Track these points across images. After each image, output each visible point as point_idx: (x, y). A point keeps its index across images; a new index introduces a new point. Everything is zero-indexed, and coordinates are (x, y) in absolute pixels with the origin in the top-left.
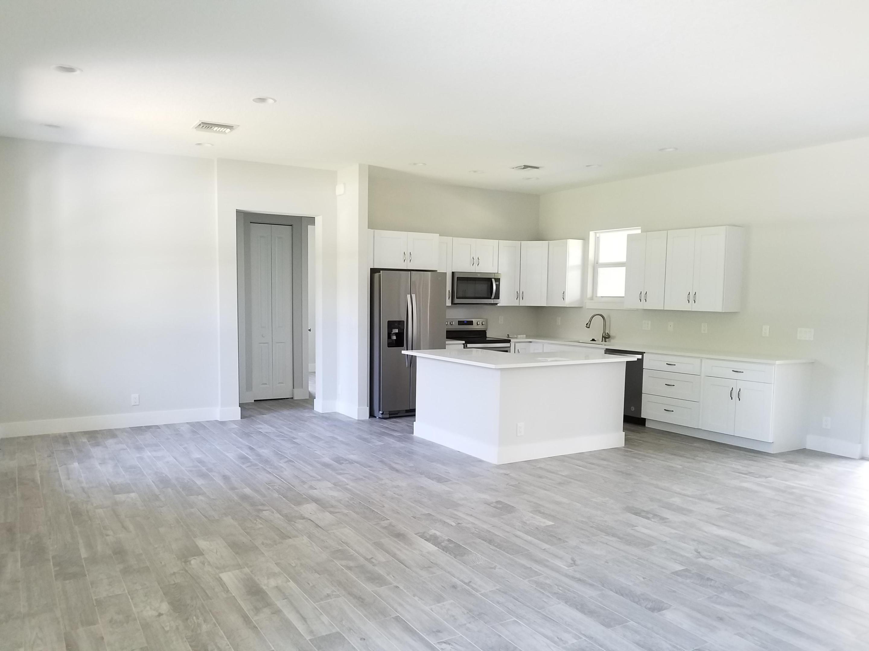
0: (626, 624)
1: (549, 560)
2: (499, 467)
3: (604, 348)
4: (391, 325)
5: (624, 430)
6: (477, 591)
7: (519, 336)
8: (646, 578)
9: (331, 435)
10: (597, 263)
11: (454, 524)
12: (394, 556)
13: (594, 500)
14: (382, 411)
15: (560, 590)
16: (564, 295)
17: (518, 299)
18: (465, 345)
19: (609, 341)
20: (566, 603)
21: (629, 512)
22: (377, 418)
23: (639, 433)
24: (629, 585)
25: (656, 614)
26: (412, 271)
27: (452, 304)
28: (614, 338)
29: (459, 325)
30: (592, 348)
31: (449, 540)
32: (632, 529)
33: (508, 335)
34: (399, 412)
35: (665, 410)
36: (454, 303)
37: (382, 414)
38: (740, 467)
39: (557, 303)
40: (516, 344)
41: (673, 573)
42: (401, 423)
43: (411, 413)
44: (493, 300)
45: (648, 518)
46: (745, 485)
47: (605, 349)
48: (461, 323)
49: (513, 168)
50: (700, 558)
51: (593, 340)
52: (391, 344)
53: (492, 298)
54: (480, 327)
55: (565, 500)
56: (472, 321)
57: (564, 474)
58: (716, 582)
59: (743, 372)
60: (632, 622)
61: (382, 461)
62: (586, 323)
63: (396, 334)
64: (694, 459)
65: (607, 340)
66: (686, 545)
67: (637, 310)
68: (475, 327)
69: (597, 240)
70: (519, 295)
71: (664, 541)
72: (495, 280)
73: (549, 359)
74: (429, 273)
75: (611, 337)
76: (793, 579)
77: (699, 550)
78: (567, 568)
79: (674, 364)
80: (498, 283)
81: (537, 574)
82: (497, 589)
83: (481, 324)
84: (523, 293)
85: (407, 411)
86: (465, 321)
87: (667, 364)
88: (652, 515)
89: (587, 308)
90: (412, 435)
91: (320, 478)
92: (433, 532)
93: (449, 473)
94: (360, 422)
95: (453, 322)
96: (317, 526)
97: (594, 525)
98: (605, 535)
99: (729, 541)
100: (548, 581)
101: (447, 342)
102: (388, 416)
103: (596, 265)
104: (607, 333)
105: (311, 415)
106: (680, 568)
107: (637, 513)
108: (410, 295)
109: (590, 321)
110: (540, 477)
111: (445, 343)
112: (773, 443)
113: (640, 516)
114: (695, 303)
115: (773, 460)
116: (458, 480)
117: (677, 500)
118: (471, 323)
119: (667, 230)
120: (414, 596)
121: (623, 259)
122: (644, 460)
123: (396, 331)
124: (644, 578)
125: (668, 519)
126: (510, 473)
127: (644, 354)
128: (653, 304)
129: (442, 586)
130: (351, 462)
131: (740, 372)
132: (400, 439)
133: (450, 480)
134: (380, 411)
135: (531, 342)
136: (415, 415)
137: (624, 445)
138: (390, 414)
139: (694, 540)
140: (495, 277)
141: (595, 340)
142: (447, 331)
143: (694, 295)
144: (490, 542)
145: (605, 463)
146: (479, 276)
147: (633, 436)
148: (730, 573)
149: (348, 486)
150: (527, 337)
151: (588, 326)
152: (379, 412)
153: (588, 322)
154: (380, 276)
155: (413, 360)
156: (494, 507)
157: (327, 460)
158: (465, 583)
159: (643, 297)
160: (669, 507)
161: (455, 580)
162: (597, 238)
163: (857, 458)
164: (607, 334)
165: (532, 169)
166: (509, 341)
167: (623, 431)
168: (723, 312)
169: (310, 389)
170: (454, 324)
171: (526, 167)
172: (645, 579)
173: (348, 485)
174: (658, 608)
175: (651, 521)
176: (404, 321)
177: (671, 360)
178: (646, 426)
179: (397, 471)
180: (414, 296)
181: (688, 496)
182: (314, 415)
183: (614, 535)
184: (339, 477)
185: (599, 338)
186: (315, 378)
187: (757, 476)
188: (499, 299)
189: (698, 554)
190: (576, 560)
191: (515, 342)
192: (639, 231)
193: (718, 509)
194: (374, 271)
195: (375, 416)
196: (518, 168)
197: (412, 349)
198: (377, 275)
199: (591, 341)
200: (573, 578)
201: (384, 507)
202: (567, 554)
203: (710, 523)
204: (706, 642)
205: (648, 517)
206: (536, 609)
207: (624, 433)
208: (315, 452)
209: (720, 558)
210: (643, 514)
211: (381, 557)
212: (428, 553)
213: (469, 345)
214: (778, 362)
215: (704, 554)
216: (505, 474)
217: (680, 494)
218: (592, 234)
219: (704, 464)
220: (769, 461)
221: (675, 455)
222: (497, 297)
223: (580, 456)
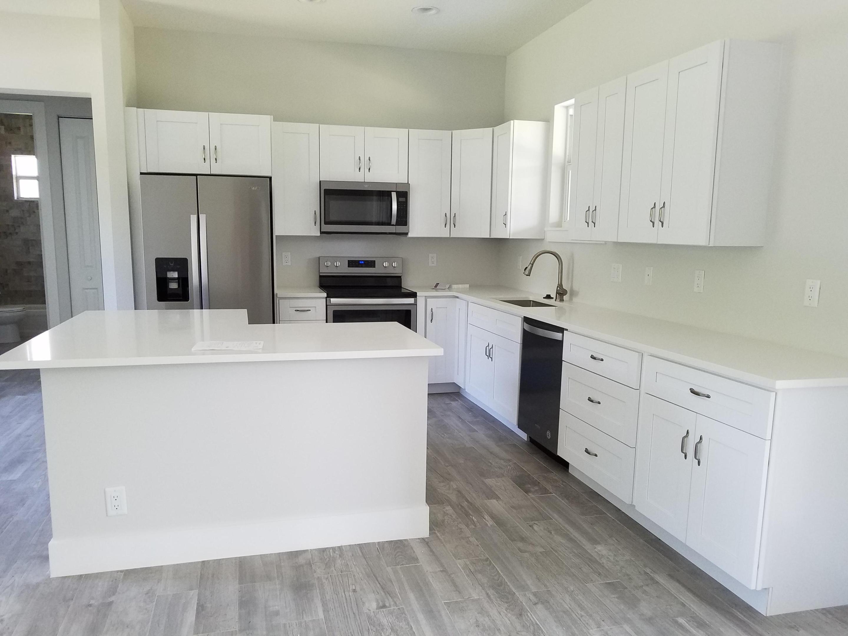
4: (163, 264)
7: (454, 286)
10: (569, 162)
16: (507, 218)
17: (448, 225)
18: (327, 299)
19: (569, 300)
26: (199, 176)
27: (320, 233)
29: (350, 266)
33: (437, 284)
35: (586, 449)
36: (327, 231)
40: (429, 300)
44: (396, 227)
48: (352, 263)
51: (548, 297)
52: (165, 295)
53: (394, 224)
54: (387, 271)
56: (373, 261)
59: (708, 398)
62: (525, 268)
65: (564, 297)
67: (606, 243)
68: (378, 270)
70: (448, 219)
72: (395, 194)
79: (601, 357)
80: (403, 199)
83: (391, 266)
84: (454, 216)
86: (360, 261)
87: (592, 357)
103: (568, 165)
108: (195, 216)
109: (532, 264)
114: (662, 226)
118: (371, 264)
119: (628, 74)
123: (175, 275)
127: (565, 333)
131: (704, 396)
140: (396, 190)
143: (662, 208)
146: (366, 188)
150: (471, 288)
153: (527, 266)
159: (591, 217)
166: (415, 295)
170: (340, 265)
176: (186, 260)
177: (599, 350)
178: (570, 472)
180: (203, 217)
188: (407, 225)
191: (425, 296)
199: (544, 298)
214: (780, 384)
222: (404, 222)
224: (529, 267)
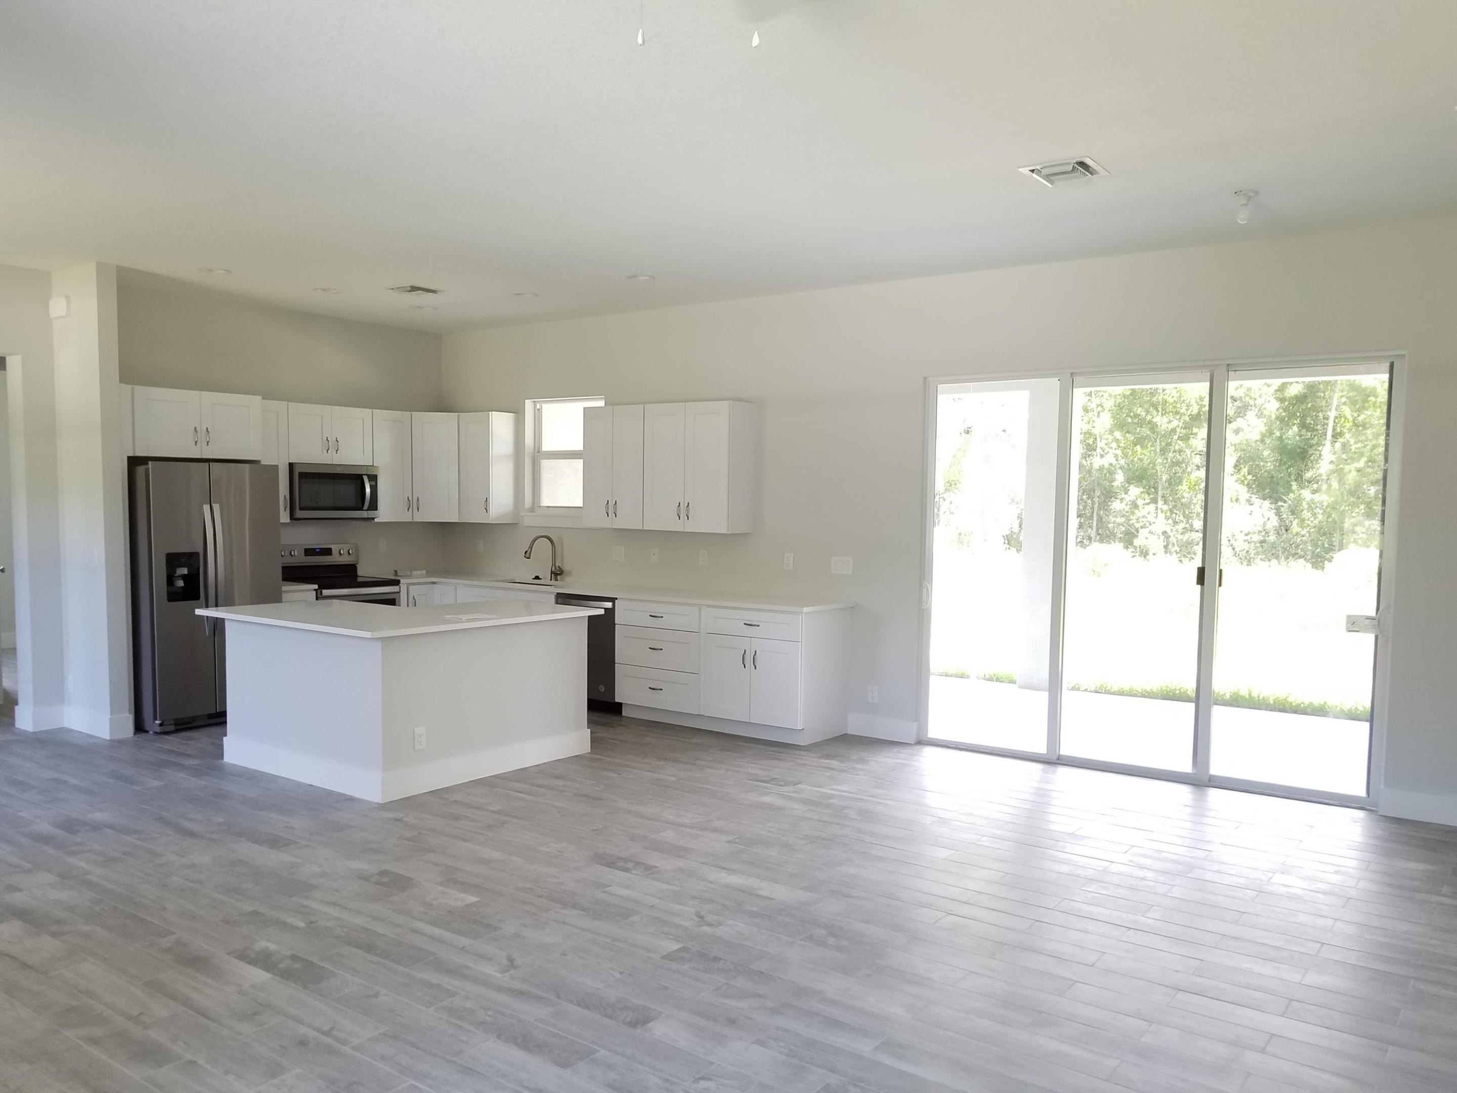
0: (594, 1056)
1: (471, 964)
2: (383, 807)
3: (555, 591)
4: (173, 560)
5: (590, 723)
6: (344, 1042)
7: (415, 573)
8: (624, 973)
9: (52, 775)
10: (539, 452)
11: (302, 924)
12: (186, 1002)
13: (545, 849)
14: (159, 720)
15: (488, 1015)
16: (487, 504)
17: (411, 509)
18: (319, 591)
19: (562, 580)
20: (498, 1037)
21: (597, 864)
22: (151, 732)
23: (613, 727)
24: (598, 989)
25: (639, 1031)
26: (211, 462)
27: (291, 519)
28: (570, 573)
29: (305, 555)
30: (535, 591)
31: (294, 958)
32: (603, 892)
33: (396, 572)
34: (194, 719)
35: (650, 688)
36: (295, 517)
37: (161, 725)
38: (759, 772)
39: (476, 516)
40: (411, 587)
41: (664, 957)
42: (200, 739)
43: (218, 719)
44: (366, 512)
45: (627, 870)
46: (766, 799)
47: (556, 594)
48: (309, 552)
49: (393, 289)
50: (702, 926)
51: (537, 578)
52: (174, 596)
53: (364, 509)
54: (345, 559)
55: (497, 855)
56: (331, 549)
57: (495, 809)
58: (726, 961)
59: (759, 626)
60: (603, 1051)
61: (161, 820)
62: (525, 551)
63: (184, 577)
64: (694, 764)
65: (558, 577)
66: (682, 907)
67: (603, 529)
68: (335, 559)
69: (538, 414)
70: (411, 504)
71: (650, 905)
72: (368, 477)
73: (464, 617)
74: (247, 465)
75: (565, 572)
76: (831, 941)
77: (702, 913)
78: (498, 975)
79: (661, 615)
80: (373, 483)
81: (451, 994)
82: (380, 1034)
83: (347, 553)
84: (418, 500)
85: (210, 716)
86: (318, 549)
87: (650, 616)
88: (633, 864)
89: (525, 525)
90: (221, 761)
91: (28, 866)
92: (262, 944)
93: (293, 828)
94: (115, 744)
95: (294, 551)
96: (24, 966)
97: (544, 893)
98: (563, 908)
99: (744, 892)
100: (469, 1004)
101: (284, 588)
102: (172, 728)
103: (538, 455)
104: (558, 566)
105: (8, 737)
106: (674, 946)
107: (611, 863)
108: (209, 506)
109: (531, 547)
110: (456, 818)
111: (281, 589)
112: (803, 729)
113: (614, 868)
114: (688, 519)
115: (804, 756)
116: (309, 840)
117: (669, 835)
118: (328, 552)
119: (644, 403)
120: (227, 1072)
121: (579, 446)
122: (620, 773)
123: (184, 571)
124: (621, 973)
125: (657, 867)
126: (403, 817)
127: (616, 601)
128: (627, 520)
129: (280, 1046)
130: (96, 827)
131: (755, 625)
132: (197, 772)
133: (295, 842)
134: (157, 720)
135: (434, 583)
136: (225, 722)
137: (589, 751)
138: (176, 724)
139: (694, 898)
140: (368, 473)
141: (540, 577)
142: (283, 568)
143: (687, 507)
144: (369, 948)
145: (560, 783)
146: (339, 470)
147: (604, 733)
148: (745, 943)
149: (89, 877)
150: (429, 574)
151: (528, 555)
152: (154, 722)
153: (527, 550)
154: (147, 471)
155: (218, 626)
156: (376, 883)
157: (44, 827)
158: (324, 1033)
159: (611, 509)
160: (658, 847)
161: (303, 1030)
162: (537, 411)
163: (913, 743)
164: (557, 568)
165: (425, 292)
166: (396, 583)
167: (588, 728)
168: (729, 533)
169: (6, 684)
170: (296, 554)
171: (414, 289)
172: (623, 975)
173: (88, 873)
174: (641, 1020)
175: (632, 874)
176: (198, 554)
177: (656, 609)
178: (623, 714)
179: (192, 835)
180: (216, 507)
181: (685, 826)
182: (16, 738)
183: (575, 906)
184: (73, 861)
185: (545, 574)
186: (16, 659)
187: (782, 783)
188: (377, 510)
189: (700, 919)
190: (514, 959)
191: (407, 583)
192: (601, 403)
193: (728, 842)
194: (134, 462)
195: (148, 729)
196: (401, 289)
197: (217, 606)
198: (140, 470)
199: (533, 579)
200: (510, 991)
201: (164, 909)
202: (501, 949)
203: (717, 866)
204: (712, 1063)
205: (627, 868)
206: (448, 1057)
207: (589, 730)
208: (19, 813)
209: (731, 922)
210: (620, 864)
211: (160, 1009)
212: (253, 986)
213: (326, 592)
214: (805, 610)
215: (709, 918)
216: (396, 820)
217: (674, 824)
218: (528, 404)
219: (708, 770)
220: (797, 758)
221: (666, 759)
222: (374, 506)
223: (521, 775)
224: (529, 551)
